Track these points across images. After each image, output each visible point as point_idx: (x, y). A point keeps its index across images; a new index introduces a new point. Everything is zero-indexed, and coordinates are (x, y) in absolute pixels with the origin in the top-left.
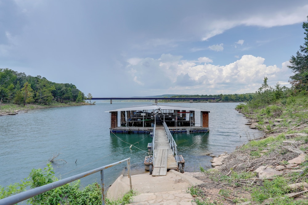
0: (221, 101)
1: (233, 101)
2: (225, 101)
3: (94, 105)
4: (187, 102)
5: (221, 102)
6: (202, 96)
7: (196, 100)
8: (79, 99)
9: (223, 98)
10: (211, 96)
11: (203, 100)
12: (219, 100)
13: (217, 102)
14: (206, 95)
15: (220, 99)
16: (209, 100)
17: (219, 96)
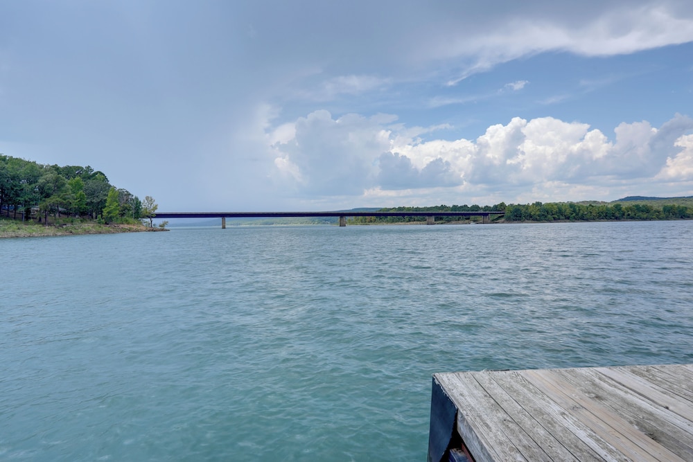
0: (503, 220)
1: (533, 220)
2: (514, 220)
3: (162, 230)
4: (418, 222)
5: (503, 222)
6: (455, 207)
7: (441, 219)
8: (109, 213)
9: (507, 213)
10: (476, 207)
11: (457, 217)
12: (496, 216)
13: (493, 221)
14: (466, 206)
15: (499, 215)
16: (472, 217)
17: (496, 207)
